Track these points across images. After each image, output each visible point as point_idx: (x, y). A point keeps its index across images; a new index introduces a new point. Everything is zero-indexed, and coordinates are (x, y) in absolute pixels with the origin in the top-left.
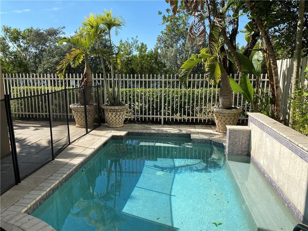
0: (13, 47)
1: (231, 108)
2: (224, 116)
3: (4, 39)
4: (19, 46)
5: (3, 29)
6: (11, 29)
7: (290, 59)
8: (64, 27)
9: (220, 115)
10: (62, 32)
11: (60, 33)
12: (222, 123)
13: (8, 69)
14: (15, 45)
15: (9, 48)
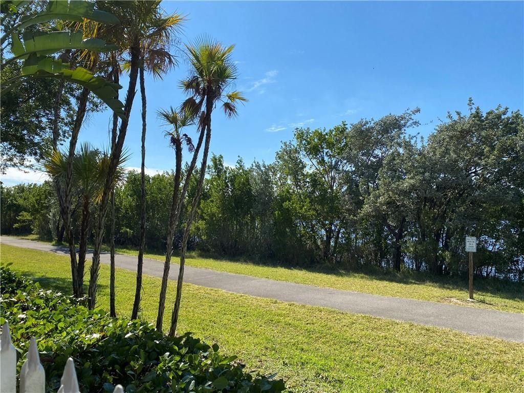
0: (310, 166)
3: (296, 151)
4: (322, 162)
5: (295, 135)
6: (310, 132)
8: (418, 111)
10: (411, 122)
11: (408, 124)
13: (301, 208)
14: (314, 161)
15: (304, 167)
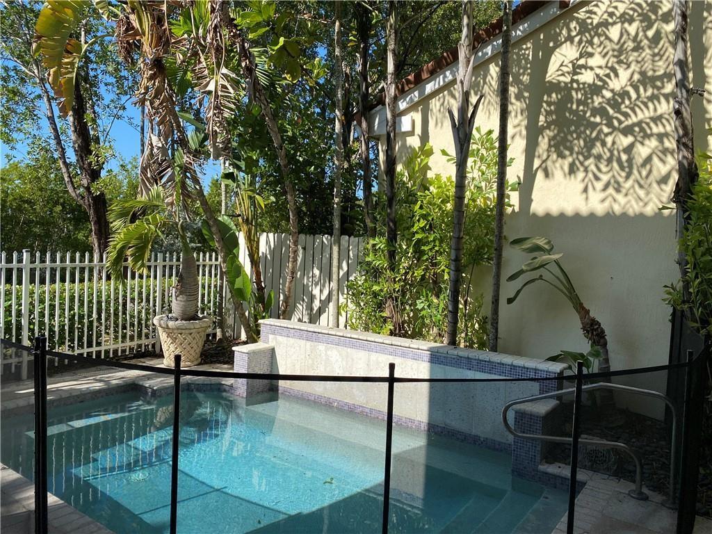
1: (195, 318)
2: (191, 334)
7: (274, 234)
9: (181, 334)
12: (185, 348)
